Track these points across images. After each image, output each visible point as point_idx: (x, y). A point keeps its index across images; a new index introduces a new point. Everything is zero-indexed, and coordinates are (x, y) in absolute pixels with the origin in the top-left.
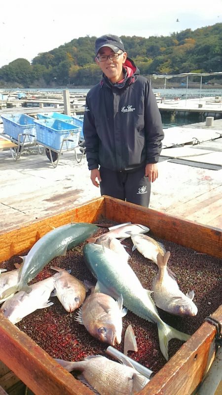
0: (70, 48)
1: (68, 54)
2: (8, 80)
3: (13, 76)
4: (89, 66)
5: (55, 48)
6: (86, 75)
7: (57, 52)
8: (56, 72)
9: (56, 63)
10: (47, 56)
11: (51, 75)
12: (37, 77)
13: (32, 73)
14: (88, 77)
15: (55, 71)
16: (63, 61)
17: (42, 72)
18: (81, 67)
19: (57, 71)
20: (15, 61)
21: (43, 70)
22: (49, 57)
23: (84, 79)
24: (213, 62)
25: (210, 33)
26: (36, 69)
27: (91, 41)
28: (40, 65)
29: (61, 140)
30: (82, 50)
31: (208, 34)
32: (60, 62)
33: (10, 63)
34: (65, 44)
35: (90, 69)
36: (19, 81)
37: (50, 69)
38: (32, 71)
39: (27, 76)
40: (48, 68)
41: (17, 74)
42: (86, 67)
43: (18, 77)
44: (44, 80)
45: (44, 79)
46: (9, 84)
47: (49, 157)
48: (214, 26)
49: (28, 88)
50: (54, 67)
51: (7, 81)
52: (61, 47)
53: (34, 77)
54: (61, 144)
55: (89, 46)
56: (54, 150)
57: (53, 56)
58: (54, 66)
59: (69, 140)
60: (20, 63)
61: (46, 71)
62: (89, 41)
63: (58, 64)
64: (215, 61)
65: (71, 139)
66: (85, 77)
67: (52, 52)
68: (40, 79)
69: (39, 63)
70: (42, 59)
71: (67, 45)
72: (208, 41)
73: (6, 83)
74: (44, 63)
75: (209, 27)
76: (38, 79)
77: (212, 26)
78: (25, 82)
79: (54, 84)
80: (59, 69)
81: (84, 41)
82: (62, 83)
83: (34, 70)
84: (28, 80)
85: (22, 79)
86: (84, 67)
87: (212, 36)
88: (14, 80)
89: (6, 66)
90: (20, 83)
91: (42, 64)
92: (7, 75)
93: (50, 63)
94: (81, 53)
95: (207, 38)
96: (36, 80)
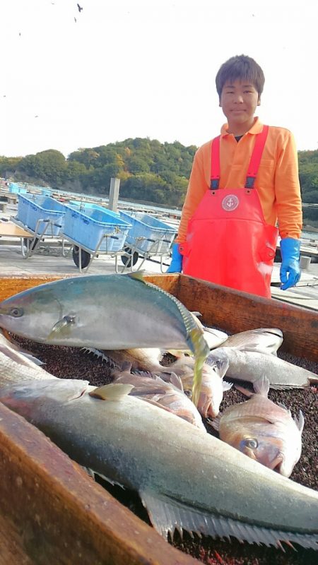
0: (122, 148)
1: (118, 156)
2: (32, 174)
3: (38, 170)
4: (143, 176)
5: (102, 145)
6: (137, 186)
7: (104, 151)
8: (99, 176)
9: (100, 164)
10: (90, 153)
11: (91, 178)
12: (71, 178)
13: (65, 172)
14: (139, 188)
15: (97, 174)
16: (109, 163)
17: (79, 172)
18: (133, 175)
19: (100, 174)
20: (46, 151)
21: (81, 171)
22: (92, 155)
23: (134, 191)
24: (307, 197)
25: (307, 159)
26: (71, 167)
27: (151, 145)
28: (77, 163)
29: (100, 237)
30: (137, 154)
31: (305, 161)
32: (106, 163)
33: (38, 154)
34: (117, 143)
35: (144, 179)
36: (47, 178)
37: (90, 170)
38: (65, 169)
39: (59, 173)
40: (88, 169)
41: (45, 168)
42: (140, 176)
43: (46, 173)
44: (79, 183)
45: (81, 181)
46: (32, 179)
47: (77, 262)
48: (315, 151)
49: (57, 189)
50: (97, 169)
51: (29, 176)
52: (111, 145)
53: (68, 177)
54: (99, 242)
55: (147, 151)
56: (87, 250)
57: (99, 155)
58: (96, 166)
59: (112, 237)
60: (52, 156)
61: (85, 171)
62: (148, 144)
63: (103, 166)
64: (311, 196)
65: (115, 235)
66: (136, 188)
67: (97, 150)
68: (75, 181)
69: (77, 161)
70: (82, 157)
71: (118, 145)
72: (305, 169)
73: (27, 177)
74: (85, 162)
75: (309, 152)
76: (72, 180)
77: (312, 152)
78: (53, 181)
79: (92, 190)
80: (103, 172)
81: (142, 143)
82: (103, 191)
83: (68, 168)
84: (58, 179)
85: (49, 176)
86: (137, 176)
87: (310, 164)
88: (40, 176)
89: (32, 156)
90: (46, 181)
91: (81, 162)
92: (32, 167)
93: (93, 162)
94: (135, 157)
95: (304, 166)
96: (70, 181)
